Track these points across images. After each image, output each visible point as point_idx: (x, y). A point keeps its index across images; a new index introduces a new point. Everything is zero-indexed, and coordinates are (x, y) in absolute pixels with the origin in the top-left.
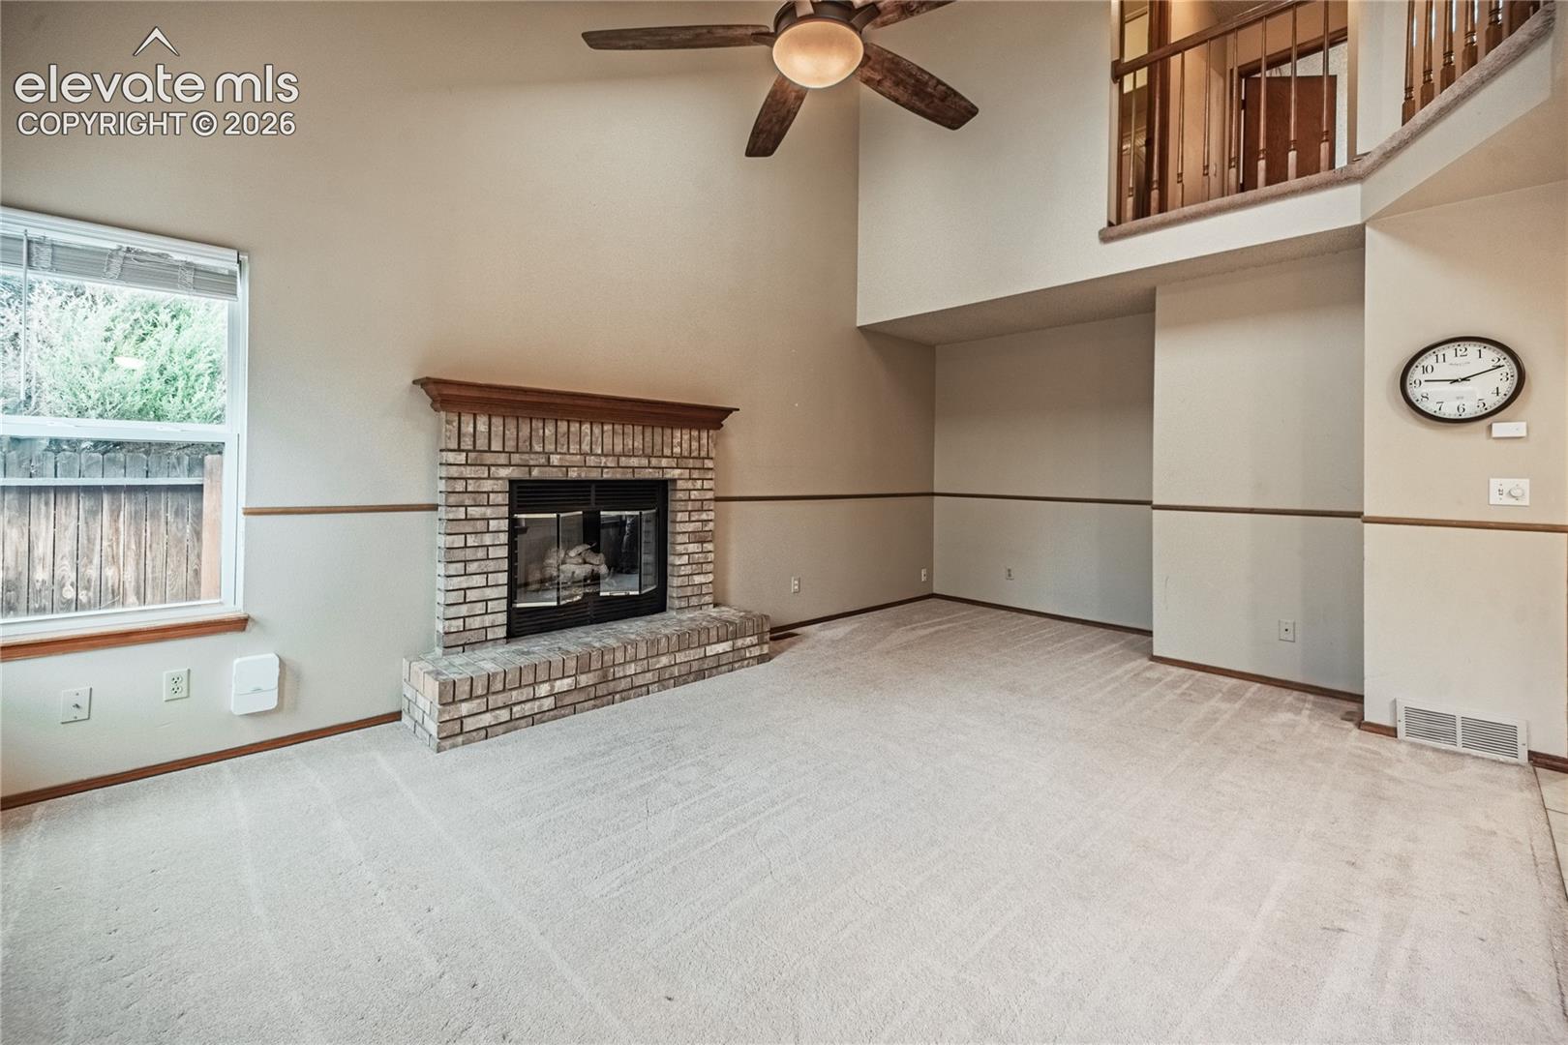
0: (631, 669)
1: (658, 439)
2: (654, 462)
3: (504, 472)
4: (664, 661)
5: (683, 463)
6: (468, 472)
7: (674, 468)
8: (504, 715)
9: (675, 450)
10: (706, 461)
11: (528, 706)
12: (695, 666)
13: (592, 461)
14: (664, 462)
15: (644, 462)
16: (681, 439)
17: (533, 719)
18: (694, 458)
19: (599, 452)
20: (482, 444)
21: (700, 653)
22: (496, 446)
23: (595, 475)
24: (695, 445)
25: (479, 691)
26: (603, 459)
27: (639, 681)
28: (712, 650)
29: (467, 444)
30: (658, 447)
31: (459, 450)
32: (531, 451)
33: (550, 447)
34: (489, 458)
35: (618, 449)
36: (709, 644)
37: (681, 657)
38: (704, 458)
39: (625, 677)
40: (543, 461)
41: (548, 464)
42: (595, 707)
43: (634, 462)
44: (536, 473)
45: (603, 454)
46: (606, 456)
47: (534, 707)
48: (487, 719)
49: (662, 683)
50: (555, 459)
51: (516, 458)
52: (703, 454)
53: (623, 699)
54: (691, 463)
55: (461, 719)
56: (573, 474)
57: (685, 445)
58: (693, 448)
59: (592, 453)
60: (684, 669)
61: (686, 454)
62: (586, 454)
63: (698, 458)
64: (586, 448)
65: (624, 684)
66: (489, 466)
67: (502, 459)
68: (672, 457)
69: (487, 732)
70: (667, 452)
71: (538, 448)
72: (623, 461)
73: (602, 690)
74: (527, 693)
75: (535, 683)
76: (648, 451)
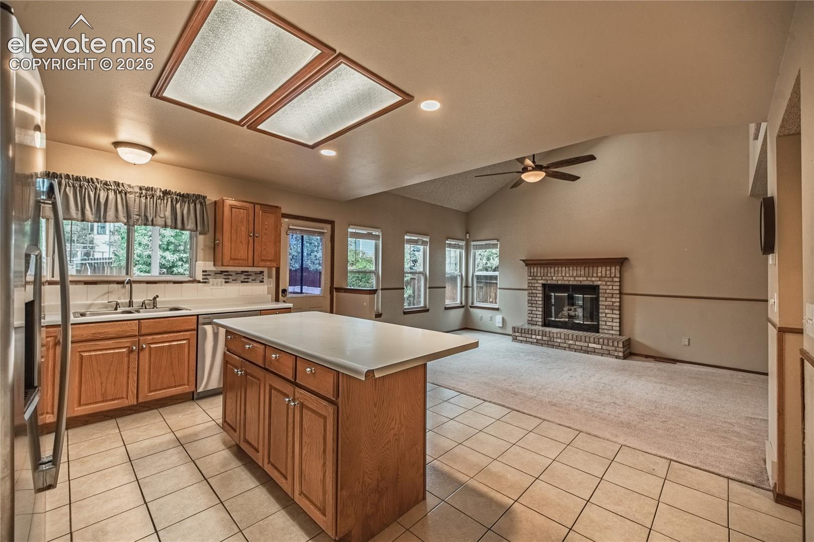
0: (559, 340)
1: (591, 271)
2: (589, 279)
3: (540, 282)
4: (571, 342)
5: (603, 279)
6: (532, 281)
7: (598, 281)
8: (525, 339)
9: (598, 274)
10: (614, 279)
11: (530, 339)
12: (584, 348)
13: (565, 278)
14: (593, 279)
15: (585, 279)
16: (601, 271)
17: (532, 343)
18: (608, 277)
19: (568, 275)
20: (535, 274)
21: (587, 345)
22: (539, 275)
23: (567, 283)
24: (608, 272)
25: (520, 331)
26: (569, 278)
27: (561, 345)
28: (590, 345)
29: (532, 275)
30: (591, 274)
31: (530, 276)
32: (547, 276)
33: (552, 275)
34: (537, 278)
35: (575, 274)
36: (590, 342)
37: (577, 343)
38: (613, 278)
39: (557, 342)
40: (551, 279)
41: (552, 279)
42: (548, 347)
43: (581, 279)
44: (549, 282)
45: (569, 276)
46: (571, 277)
47: (532, 340)
48: (521, 339)
49: (570, 348)
50: (554, 278)
51: (543, 278)
52: (612, 276)
53: (556, 348)
54: (606, 279)
55: (516, 336)
56: (560, 282)
57: (604, 273)
58: (607, 273)
59: (565, 276)
60: (580, 348)
61: (604, 275)
62: (563, 277)
63: (610, 277)
64: (564, 274)
65: (556, 344)
66: (537, 280)
67: (540, 278)
68: (597, 277)
69: (521, 341)
70: (595, 275)
71: (549, 275)
72: (577, 278)
73: (550, 343)
74: (530, 336)
75: (532, 334)
76: (587, 275)
